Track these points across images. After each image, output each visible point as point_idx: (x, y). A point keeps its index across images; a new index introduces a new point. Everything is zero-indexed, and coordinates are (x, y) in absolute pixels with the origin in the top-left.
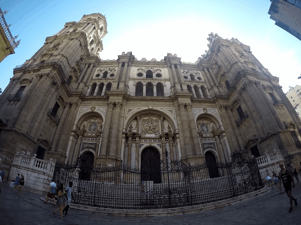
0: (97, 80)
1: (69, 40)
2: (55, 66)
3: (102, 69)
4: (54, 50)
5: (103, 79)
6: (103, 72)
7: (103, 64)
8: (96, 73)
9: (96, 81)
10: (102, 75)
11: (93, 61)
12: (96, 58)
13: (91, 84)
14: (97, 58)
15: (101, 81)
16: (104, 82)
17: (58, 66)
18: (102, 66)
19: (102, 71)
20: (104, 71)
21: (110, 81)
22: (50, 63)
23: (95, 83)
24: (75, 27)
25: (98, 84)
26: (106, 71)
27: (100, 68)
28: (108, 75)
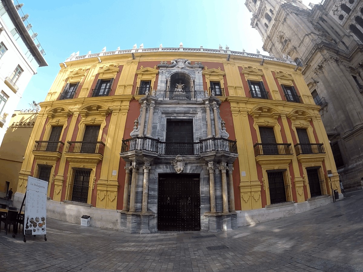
0: (347, 21)
1: (285, 24)
2: (320, 47)
3: (334, 8)
4: (288, 44)
5: (352, 14)
6: (340, 9)
7: (328, 5)
8: (336, 18)
9: (348, 23)
10: (343, 13)
11: (318, 13)
12: (317, 8)
13: (348, 31)
14: (317, 6)
15: (353, 17)
16: (355, 15)
17: (322, 44)
18: (328, 7)
19: (337, 10)
20: (339, 7)
21: (359, 8)
22: (312, 51)
23: (350, 26)
24: (263, 16)
25: (354, 22)
26: (341, 5)
27: (331, 11)
28: (348, 5)
